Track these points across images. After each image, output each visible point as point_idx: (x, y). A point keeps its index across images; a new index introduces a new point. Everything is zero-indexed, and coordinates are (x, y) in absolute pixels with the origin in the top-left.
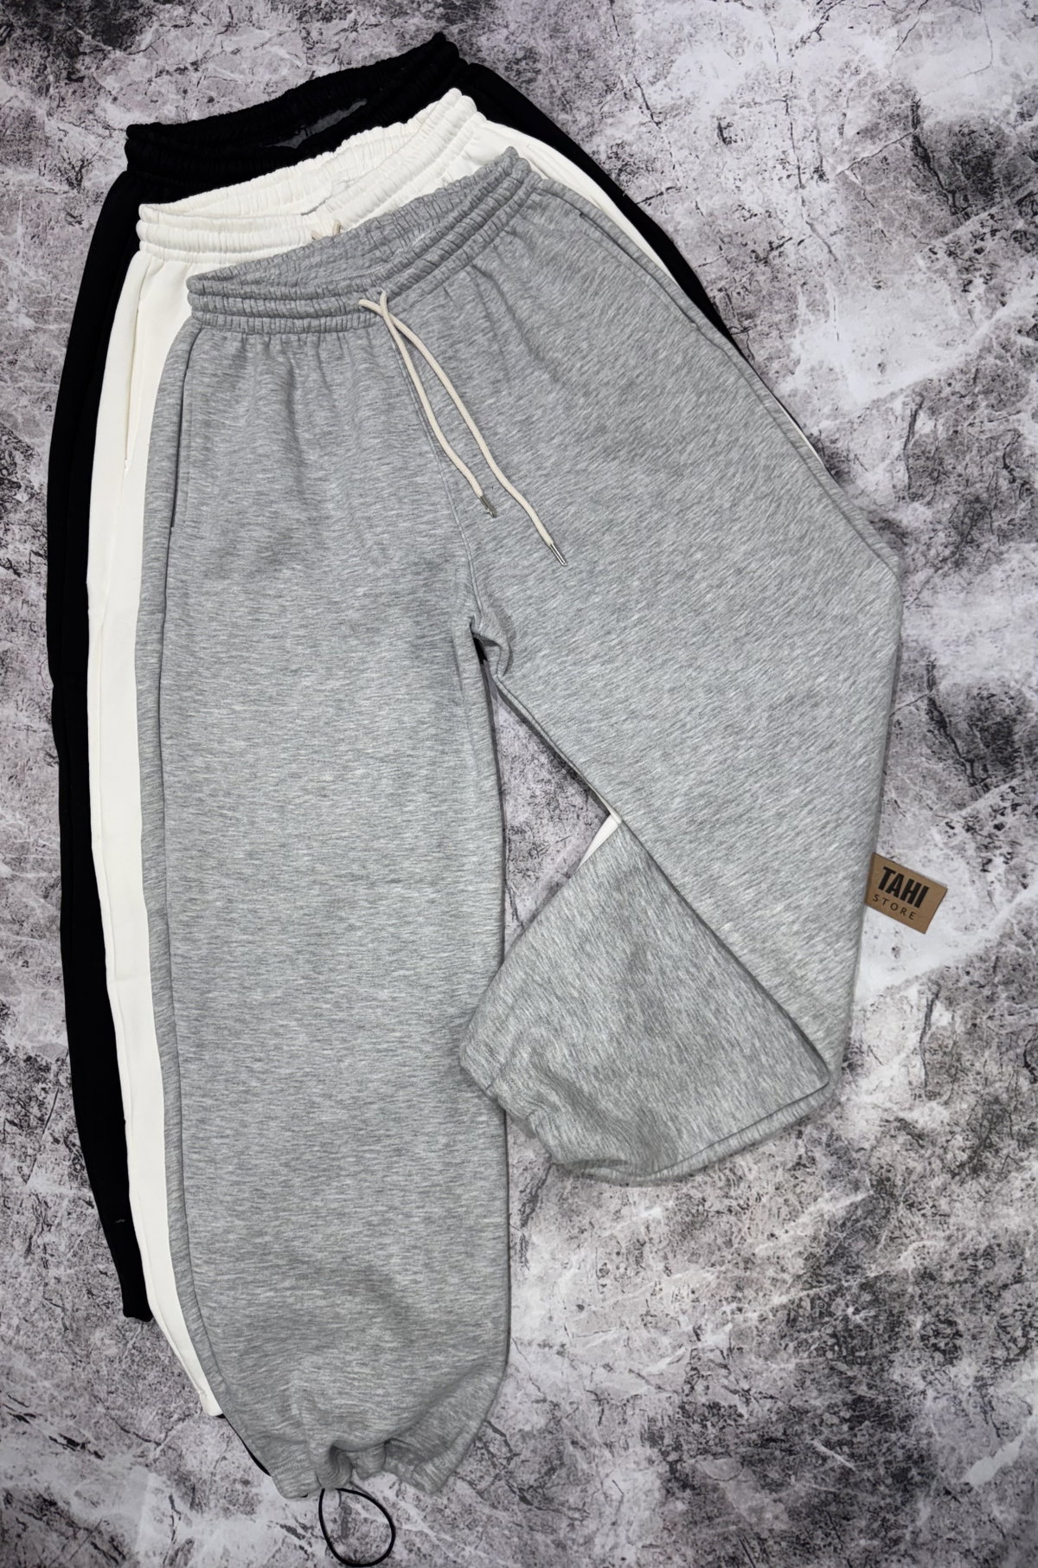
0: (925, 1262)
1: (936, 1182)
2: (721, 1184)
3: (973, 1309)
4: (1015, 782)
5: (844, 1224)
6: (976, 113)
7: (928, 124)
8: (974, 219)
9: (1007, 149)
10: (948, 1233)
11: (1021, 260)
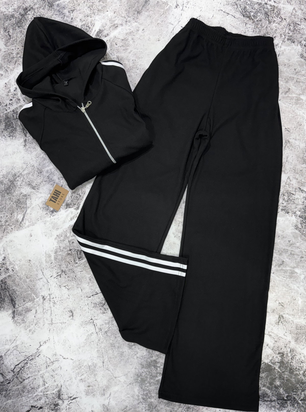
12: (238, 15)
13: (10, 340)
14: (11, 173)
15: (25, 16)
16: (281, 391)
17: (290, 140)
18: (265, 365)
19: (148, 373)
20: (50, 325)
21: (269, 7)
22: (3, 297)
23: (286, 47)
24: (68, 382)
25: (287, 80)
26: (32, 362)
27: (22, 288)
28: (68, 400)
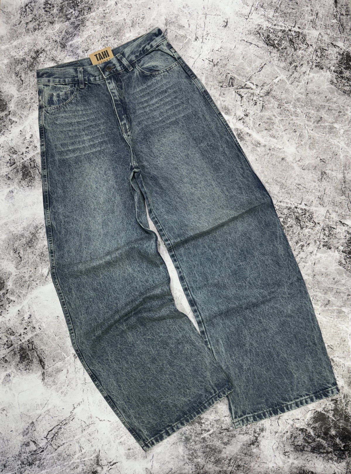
0: (52, 26)
1: (48, 48)
2: (110, 44)
3: (40, 15)
4: (22, 161)
5: (75, 35)
6: (24, 377)
7: (40, 373)
8: (26, 340)
9: (14, 364)
10: (46, 35)
11: (12, 325)
12: (261, 44)
13: (41, 405)
14: (32, 226)
15: (37, 59)
16: (338, 440)
17: (326, 172)
18: (318, 413)
19: (192, 431)
20: (84, 385)
21: (294, 34)
22: (30, 358)
23: (314, 75)
24: (107, 446)
25: (318, 108)
26: (66, 427)
27: (51, 347)
28: (107, 466)
